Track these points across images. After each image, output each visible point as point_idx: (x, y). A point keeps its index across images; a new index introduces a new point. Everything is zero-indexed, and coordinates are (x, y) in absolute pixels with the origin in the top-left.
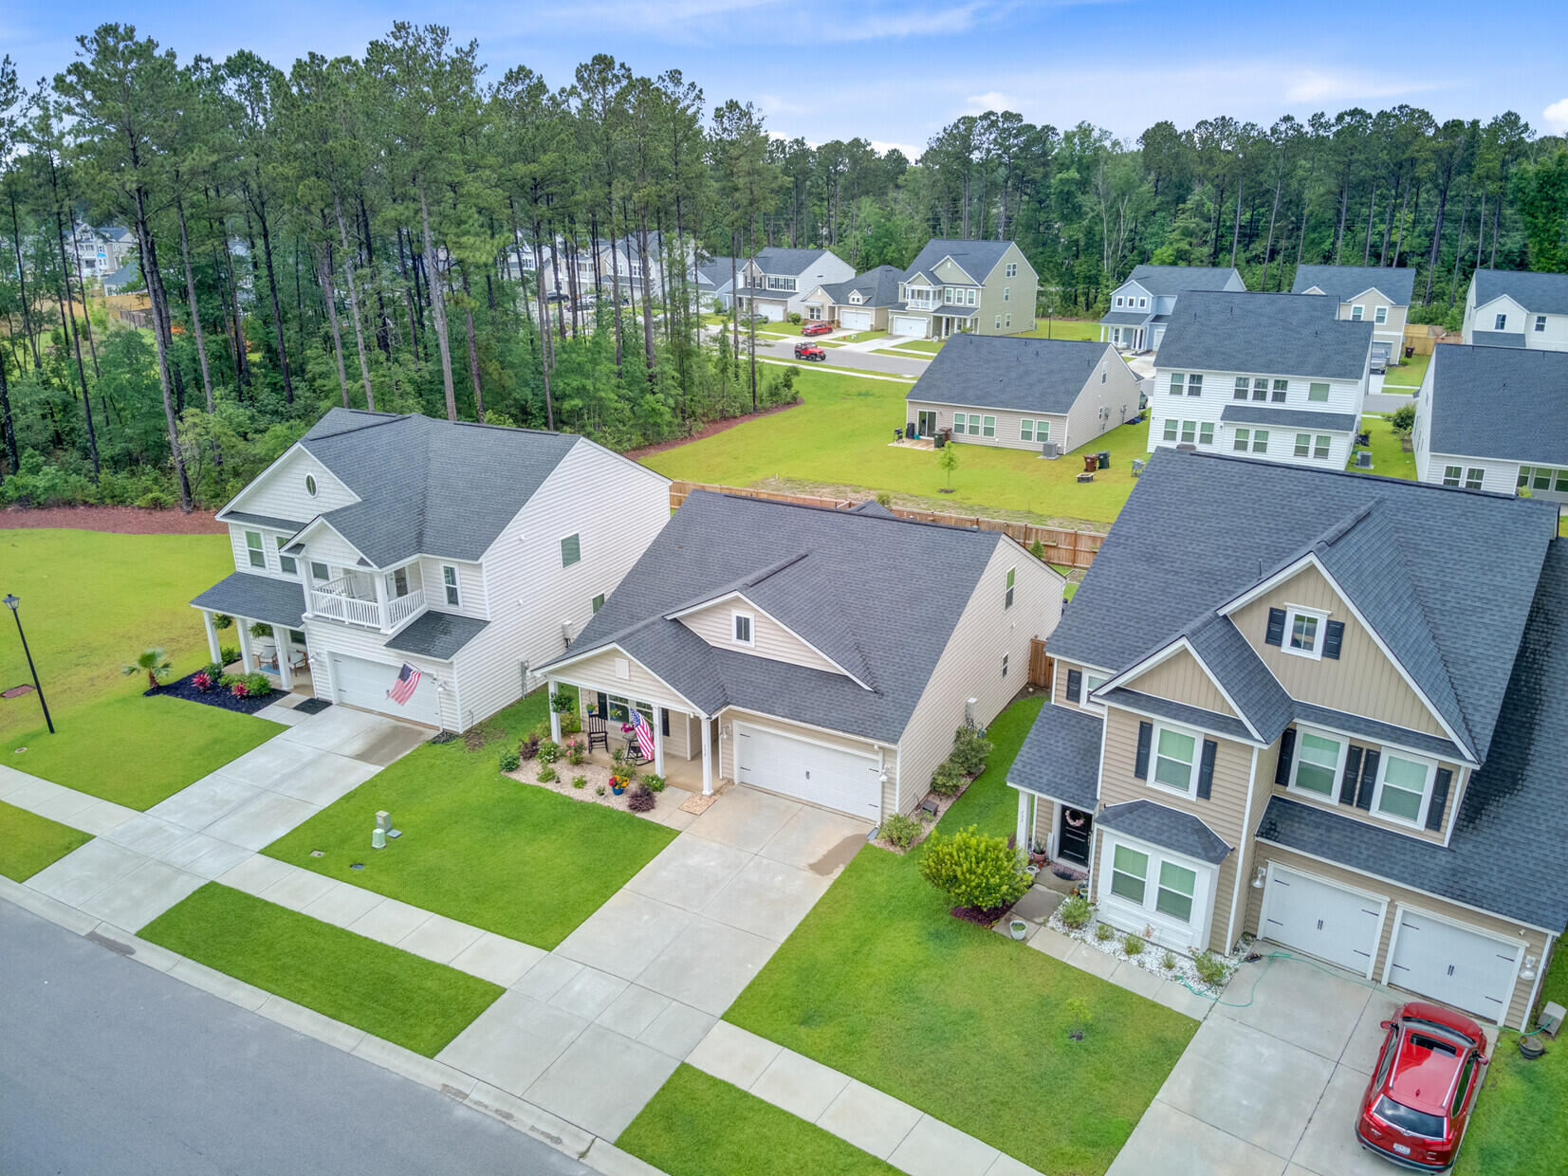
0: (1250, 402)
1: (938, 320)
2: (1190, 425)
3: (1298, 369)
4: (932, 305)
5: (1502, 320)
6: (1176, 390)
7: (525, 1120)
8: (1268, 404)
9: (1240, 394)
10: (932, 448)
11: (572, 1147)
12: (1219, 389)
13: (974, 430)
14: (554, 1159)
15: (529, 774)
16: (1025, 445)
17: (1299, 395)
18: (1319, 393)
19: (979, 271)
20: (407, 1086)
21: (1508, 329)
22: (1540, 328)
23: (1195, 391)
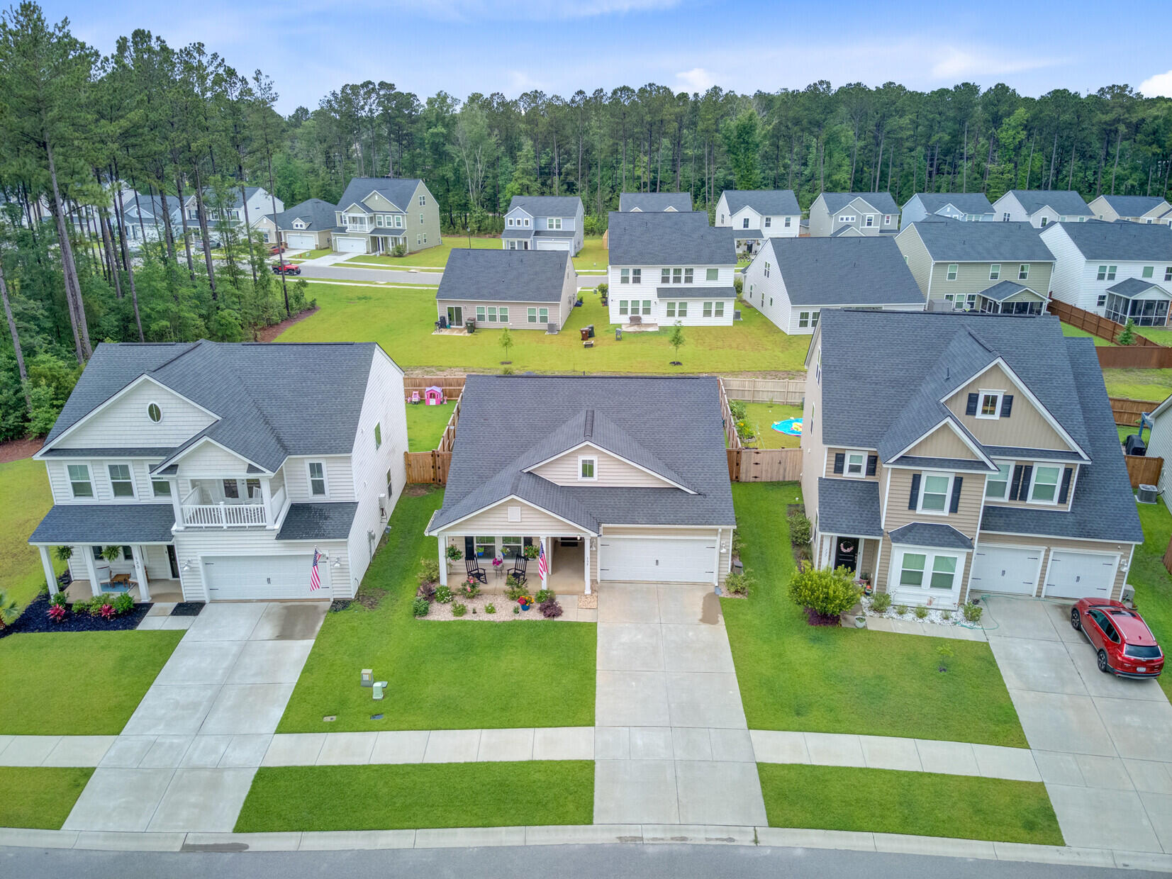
0: (671, 285)
1: (374, 240)
2: (635, 303)
3: (699, 261)
4: (368, 228)
5: (746, 222)
6: (625, 280)
7: (698, 837)
8: (683, 285)
9: (665, 280)
10: (465, 334)
11: (746, 840)
12: (652, 277)
13: (493, 318)
14: (742, 851)
15: (441, 613)
16: (533, 326)
17: (700, 278)
18: (712, 275)
19: (402, 202)
20: (592, 849)
21: (751, 227)
22: (768, 225)
23: (637, 280)
